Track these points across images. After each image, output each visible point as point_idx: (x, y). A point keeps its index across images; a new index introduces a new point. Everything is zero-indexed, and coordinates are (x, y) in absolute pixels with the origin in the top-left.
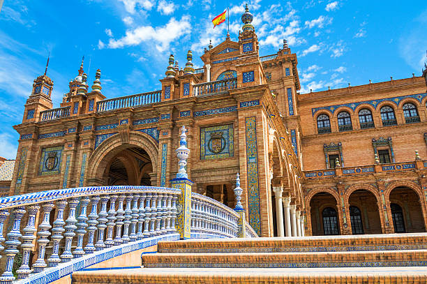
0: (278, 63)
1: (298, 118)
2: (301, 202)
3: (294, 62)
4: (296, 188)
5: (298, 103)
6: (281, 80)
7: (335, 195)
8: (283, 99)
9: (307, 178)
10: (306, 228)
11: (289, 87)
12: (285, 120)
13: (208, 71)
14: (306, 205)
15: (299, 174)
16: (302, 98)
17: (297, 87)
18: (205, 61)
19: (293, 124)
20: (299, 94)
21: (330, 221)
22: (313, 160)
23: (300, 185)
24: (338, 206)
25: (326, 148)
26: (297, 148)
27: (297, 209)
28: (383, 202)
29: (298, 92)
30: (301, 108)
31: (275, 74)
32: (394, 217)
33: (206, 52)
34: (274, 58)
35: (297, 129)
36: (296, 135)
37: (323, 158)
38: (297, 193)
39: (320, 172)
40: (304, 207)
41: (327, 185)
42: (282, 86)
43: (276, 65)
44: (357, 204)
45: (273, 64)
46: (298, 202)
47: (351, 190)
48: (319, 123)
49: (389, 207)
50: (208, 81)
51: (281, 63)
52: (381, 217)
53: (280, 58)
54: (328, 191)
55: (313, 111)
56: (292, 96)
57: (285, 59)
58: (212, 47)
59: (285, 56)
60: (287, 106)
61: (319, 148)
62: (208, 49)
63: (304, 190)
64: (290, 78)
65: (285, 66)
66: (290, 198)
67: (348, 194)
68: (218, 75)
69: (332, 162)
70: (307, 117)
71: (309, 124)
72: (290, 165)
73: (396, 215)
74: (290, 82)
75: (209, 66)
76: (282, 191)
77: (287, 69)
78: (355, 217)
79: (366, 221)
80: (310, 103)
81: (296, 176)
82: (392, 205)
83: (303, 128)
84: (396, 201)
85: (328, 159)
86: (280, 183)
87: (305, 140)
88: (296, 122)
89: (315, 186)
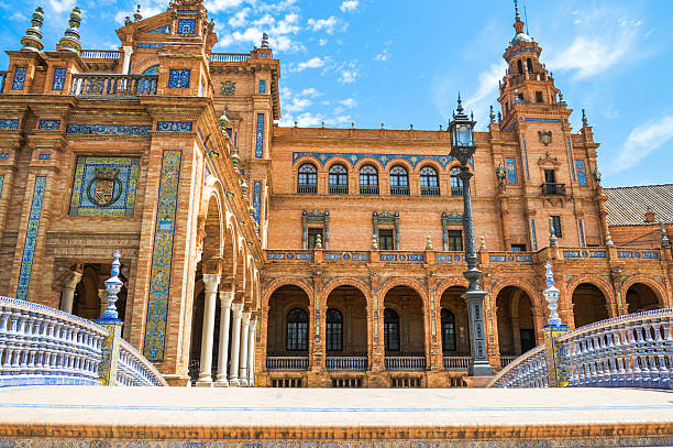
0: (248, 69)
1: (268, 163)
2: (255, 297)
3: (275, 74)
4: (248, 277)
5: (273, 141)
6: (250, 99)
7: (309, 291)
8: (249, 129)
9: (268, 261)
10: (258, 340)
11: (261, 111)
12: (246, 166)
13: (127, 59)
14: (262, 302)
15: (257, 253)
16: (281, 133)
17: (275, 114)
18: (123, 40)
19: (258, 173)
20: (277, 125)
21: (297, 329)
22: (280, 232)
23: (256, 271)
24: (310, 308)
25: (306, 216)
26: (259, 211)
27: (246, 309)
28: (375, 306)
29: (275, 122)
30: (276, 149)
31: (241, 86)
32: (386, 329)
33: (128, 23)
34: (244, 59)
35: (265, 181)
36: (261, 192)
37: (299, 231)
38: (248, 283)
39: (290, 254)
40: (258, 306)
41: (299, 274)
42: (250, 107)
43: (246, 72)
44: (340, 306)
45: (240, 69)
46: (248, 298)
47: (332, 286)
48: (301, 176)
49: (381, 315)
50: (125, 72)
51: (254, 71)
52: (369, 328)
53: (253, 62)
54: (300, 284)
55: (295, 157)
56: (263, 127)
57: (261, 66)
58: (140, 17)
59: (262, 60)
60: (254, 142)
61: (295, 215)
62: (132, 19)
63: (262, 279)
64: (266, 97)
65: (260, 76)
66: (233, 294)
67: (328, 291)
68: (148, 65)
69: (312, 238)
70: (284, 164)
71: (285, 177)
72: (240, 239)
73: (391, 326)
74: (264, 105)
75: (129, 50)
76: (219, 282)
77: (262, 82)
78: (335, 325)
79: (349, 333)
80: (292, 143)
81: (249, 257)
82: (387, 311)
83: (275, 180)
84: (393, 306)
85: (306, 234)
86: (216, 268)
87: (276, 199)
88: (263, 170)
89: (280, 274)
